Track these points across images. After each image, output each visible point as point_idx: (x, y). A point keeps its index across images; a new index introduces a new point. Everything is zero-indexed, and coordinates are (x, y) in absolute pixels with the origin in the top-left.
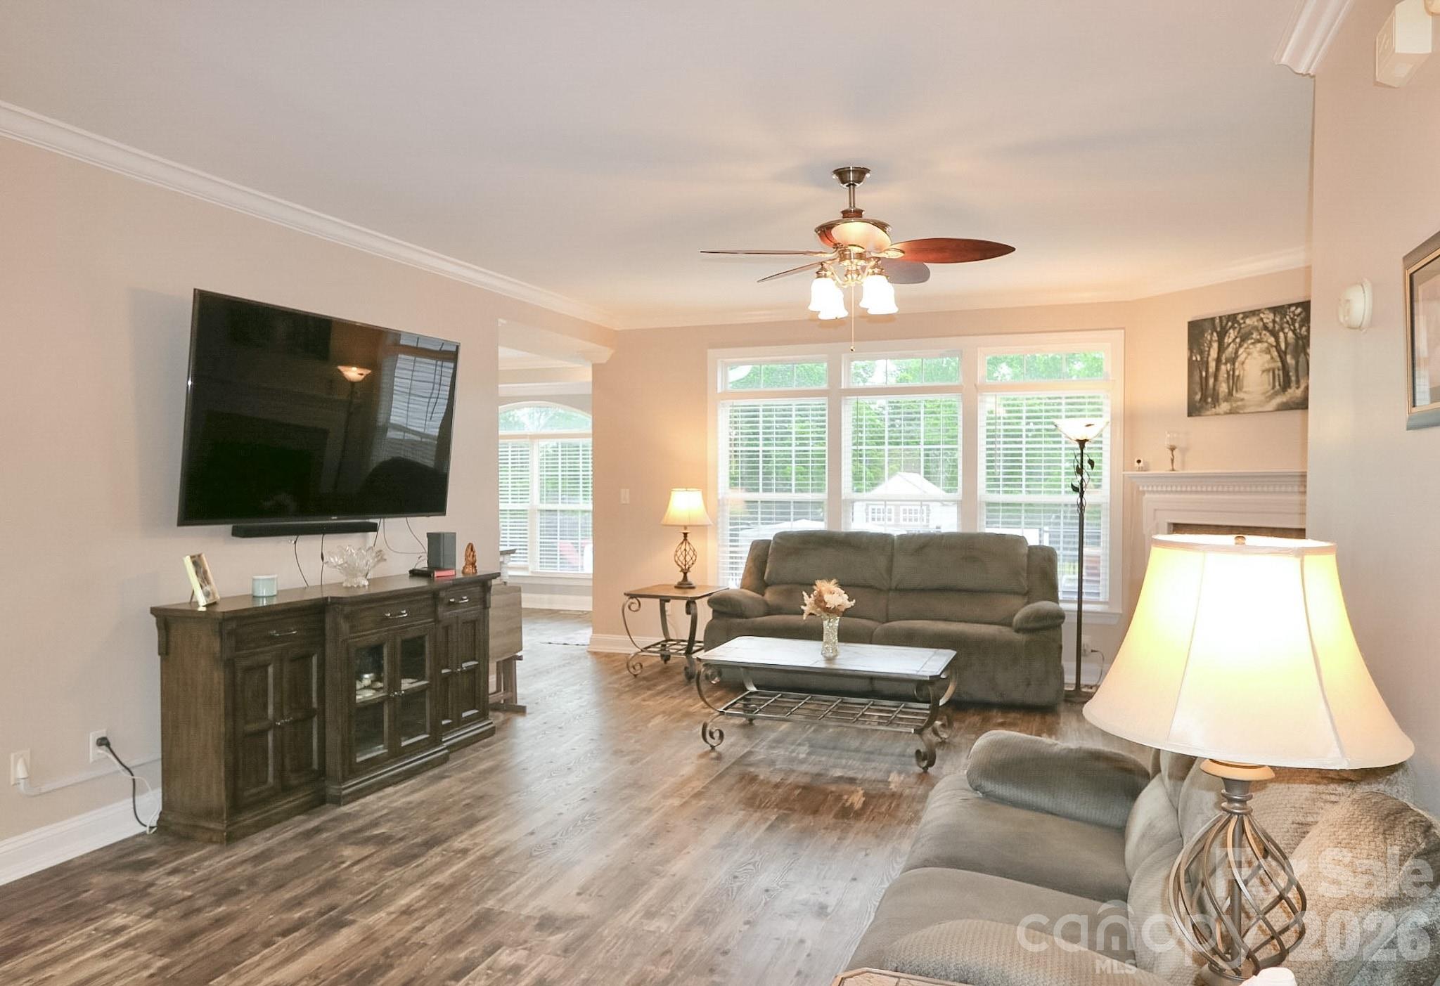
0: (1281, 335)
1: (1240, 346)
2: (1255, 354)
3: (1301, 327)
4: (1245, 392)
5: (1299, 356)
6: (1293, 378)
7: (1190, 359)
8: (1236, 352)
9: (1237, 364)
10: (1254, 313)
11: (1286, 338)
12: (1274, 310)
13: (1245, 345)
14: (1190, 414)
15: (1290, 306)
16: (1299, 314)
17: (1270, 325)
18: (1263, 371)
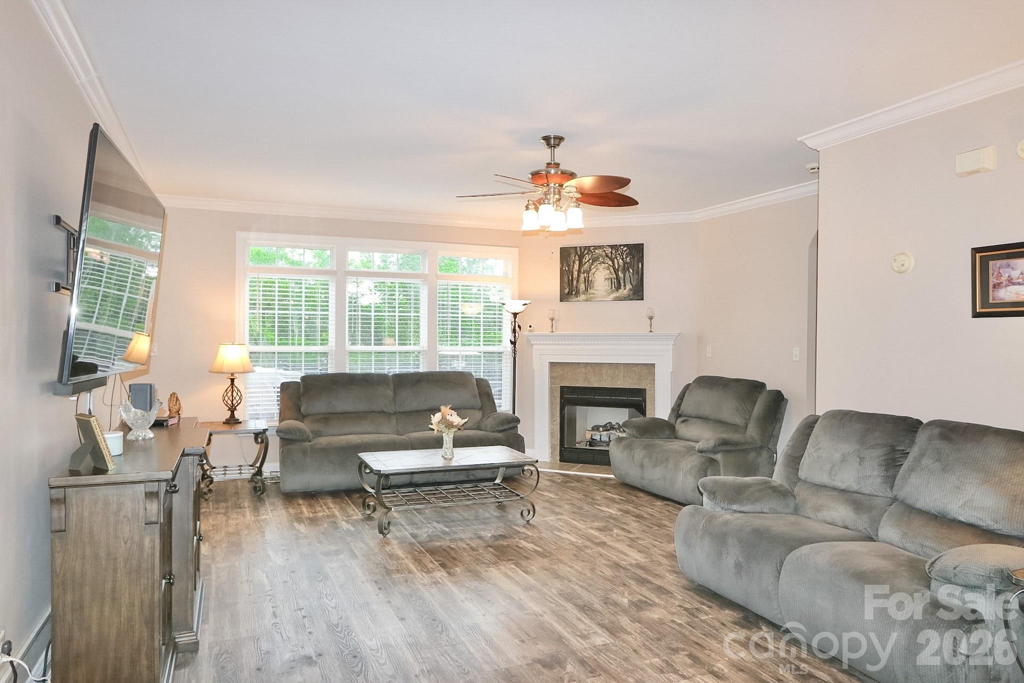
0: (616, 260)
1: (592, 264)
2: (601, 269)
3: (626, 258)
4: (595, 290)
5: (626, 273)
6: (622, 284)
7: (561, 269)
8: (590, 268)
9: (590, 274)
10: (600, 247)
11: (618, 263)
12: (612, 247)
13: (595, 264)
14: (561, 301)
15: (620, 245)
16: (625, 251)
17: (610, 255)
18: (606, 279)
